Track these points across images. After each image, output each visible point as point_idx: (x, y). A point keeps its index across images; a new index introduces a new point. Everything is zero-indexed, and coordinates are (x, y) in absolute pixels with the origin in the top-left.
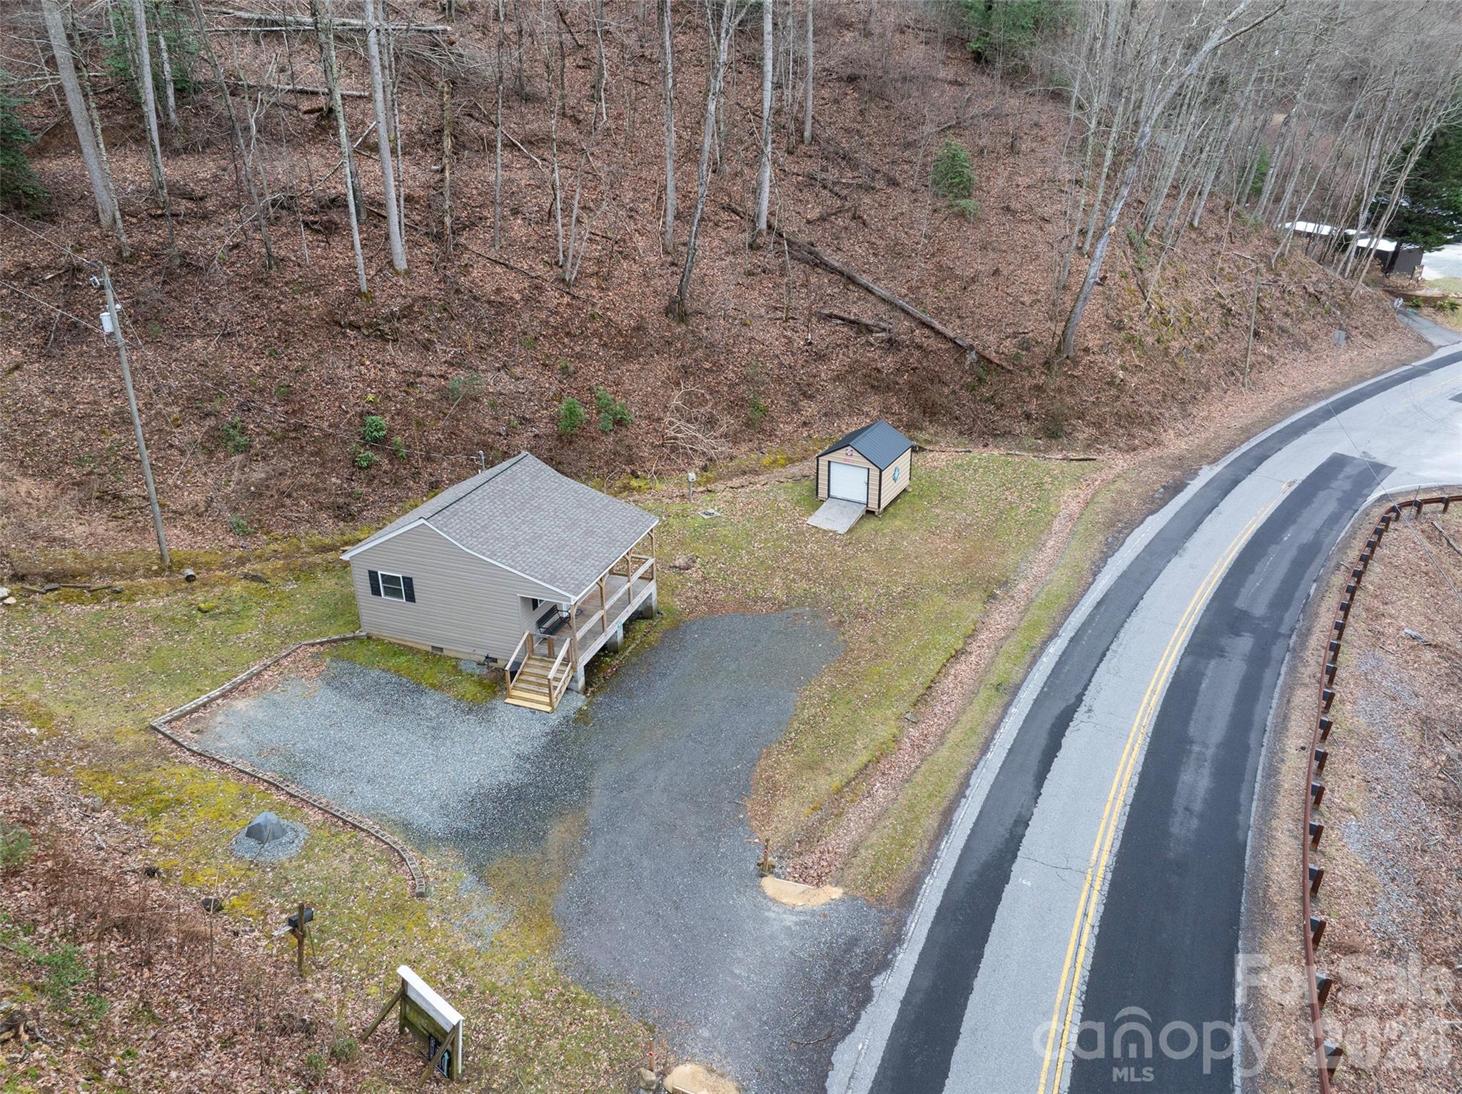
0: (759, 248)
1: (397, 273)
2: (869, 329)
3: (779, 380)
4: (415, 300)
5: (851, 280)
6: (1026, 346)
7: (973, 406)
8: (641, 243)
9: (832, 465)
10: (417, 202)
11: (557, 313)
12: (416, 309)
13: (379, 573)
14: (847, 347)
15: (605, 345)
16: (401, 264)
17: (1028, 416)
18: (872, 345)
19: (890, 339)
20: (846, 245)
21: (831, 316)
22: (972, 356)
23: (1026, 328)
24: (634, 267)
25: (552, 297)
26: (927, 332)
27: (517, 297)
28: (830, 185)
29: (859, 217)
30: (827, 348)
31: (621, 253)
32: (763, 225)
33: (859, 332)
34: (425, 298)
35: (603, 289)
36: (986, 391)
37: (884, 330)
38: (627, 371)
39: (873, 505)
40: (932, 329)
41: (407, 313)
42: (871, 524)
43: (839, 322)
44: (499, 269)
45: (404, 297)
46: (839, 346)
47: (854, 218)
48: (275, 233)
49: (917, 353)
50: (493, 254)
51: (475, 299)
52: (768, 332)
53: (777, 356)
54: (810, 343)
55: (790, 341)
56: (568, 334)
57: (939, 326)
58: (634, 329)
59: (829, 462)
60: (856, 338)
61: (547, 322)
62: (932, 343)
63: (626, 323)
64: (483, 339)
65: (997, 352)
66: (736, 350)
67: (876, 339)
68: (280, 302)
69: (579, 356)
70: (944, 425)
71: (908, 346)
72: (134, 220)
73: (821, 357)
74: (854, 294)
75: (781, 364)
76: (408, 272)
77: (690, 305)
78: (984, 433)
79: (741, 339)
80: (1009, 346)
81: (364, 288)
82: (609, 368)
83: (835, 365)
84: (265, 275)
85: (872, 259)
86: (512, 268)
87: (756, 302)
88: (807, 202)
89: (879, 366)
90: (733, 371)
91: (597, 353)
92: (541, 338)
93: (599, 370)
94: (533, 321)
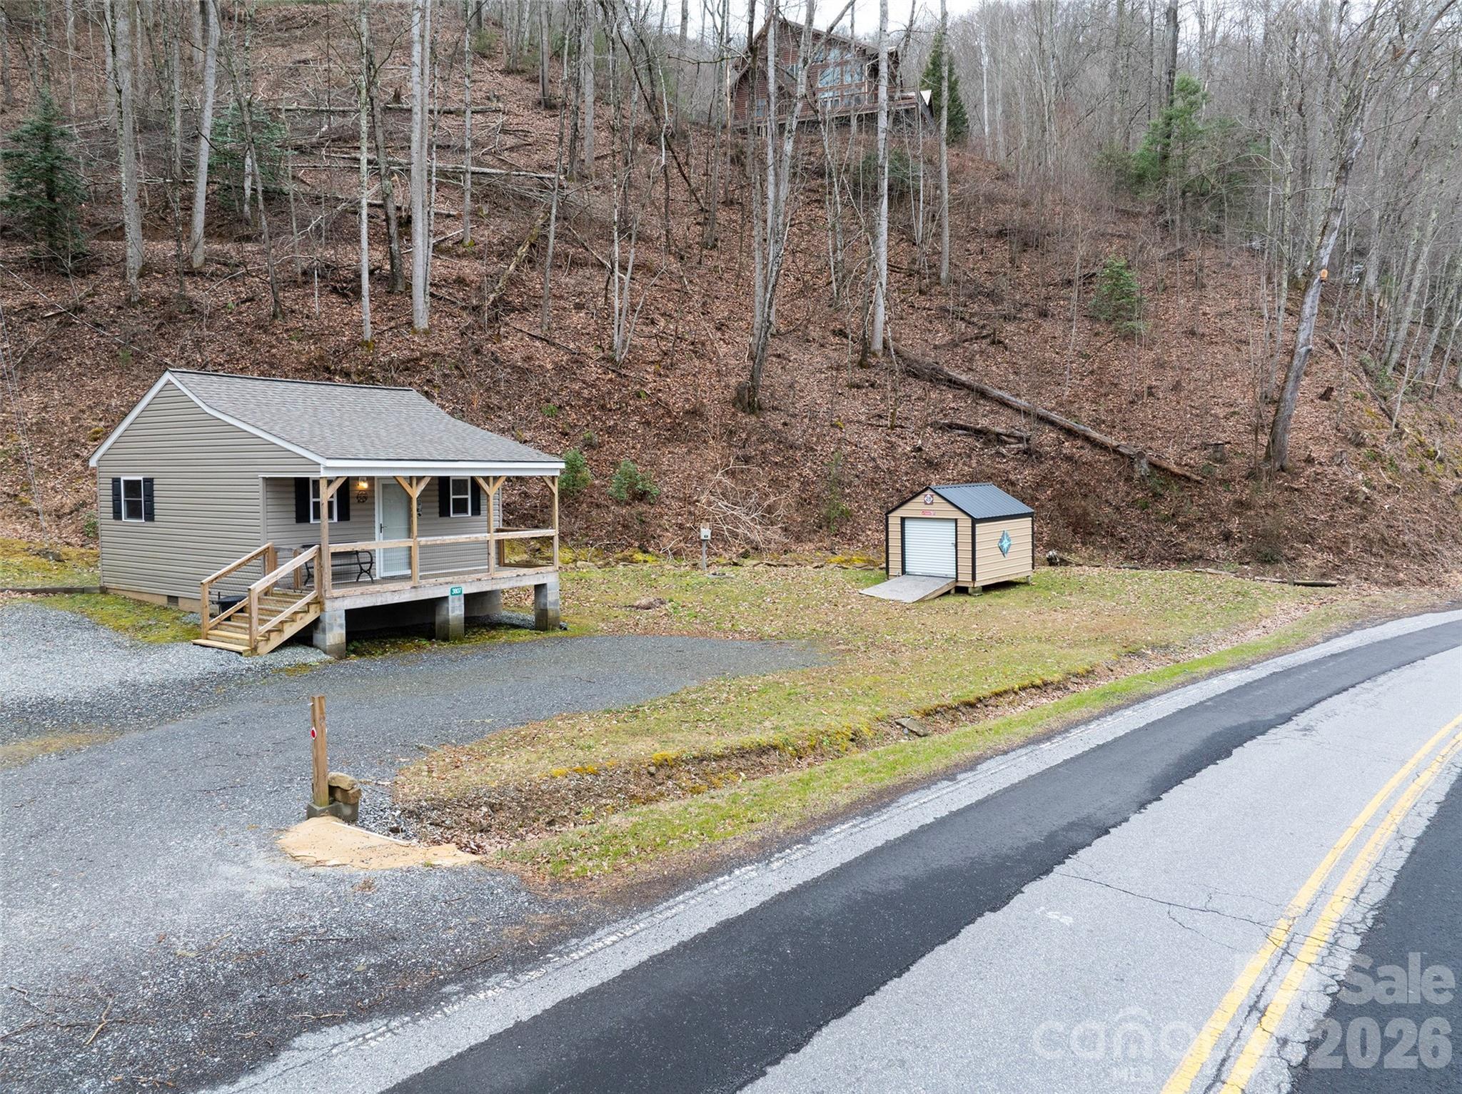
0: (869, 366)
1: (415, 332)
2: (999, 439)
3: (873, 484)
4: (423, 355)
5: (983, 394)
6: (1219, 453)
7: (1145, 526)
8: (723, 349)
9: (907, 523)
11: (593, 386)
12: (423, 363)
13: (123, 479)
14: (970, 456)
15: (648, 423)
16: (422, 322)
17: (1227, 537)
18: (1004, 456)
19: (1029, 449)
20: (979, 363)
21: (951, 427)
22: (1142, 468)
23: (1218, 439)
24: (709, 366)
25: (593, 371)
26: (1079, 443)
27: (549, 366)
28: (967, 317)
29: (1000, 342)
30: (943, 455)
31: (695, 352)
32: (878, 345)
33: (987, 443)
34: (436, 354)
35: (660, 375)
36: (1164, 509)
37: (1020, 440)
38: (669, 453)
39: (965, 579)
40: (1087, 439)
42: (961, 599)
43: (960, 432)
44: (537, 343)
45: (413, 351)
46: (959, 455)
47: (993, 343)
48: (296, 293)
49: (1065, 466)
50: (537, 332)
51: (496, 360)
52: (866, 436)
53: (874, 459)
54: (920, 449)
55: (892, 446)
56: (603, 407)
57: (1095, 434)
58: (687, 412)
59: (903, 519)
60: (982, 449)
61: (579, 393)
62: (1087, 454)
63: (678, 404)
64: (495, 400)
65: (1178, 464)
66: (819, 448)
67: (1009, 451)
69: (610, 431)
70: (1103, 548)
71: (1053, 458)
73: (933, 465)
74: (986, 406)
75: (877, 468)
76: (426, 332)
77: (763, 396)
78: (1163, 558)
79: (827, 438)
80: (1196, 458)
81: (370, 338)
82: (645, 447)
83: (951, 473)
85: (1011, 377)
86: (554, 344)
87: (856, 407)
88: (937, 332)
89: (1012, 477)
90: (810, 468)
91: (635, 431)
92: (567, 408)
93: (633, 448)
94: (562, 390)
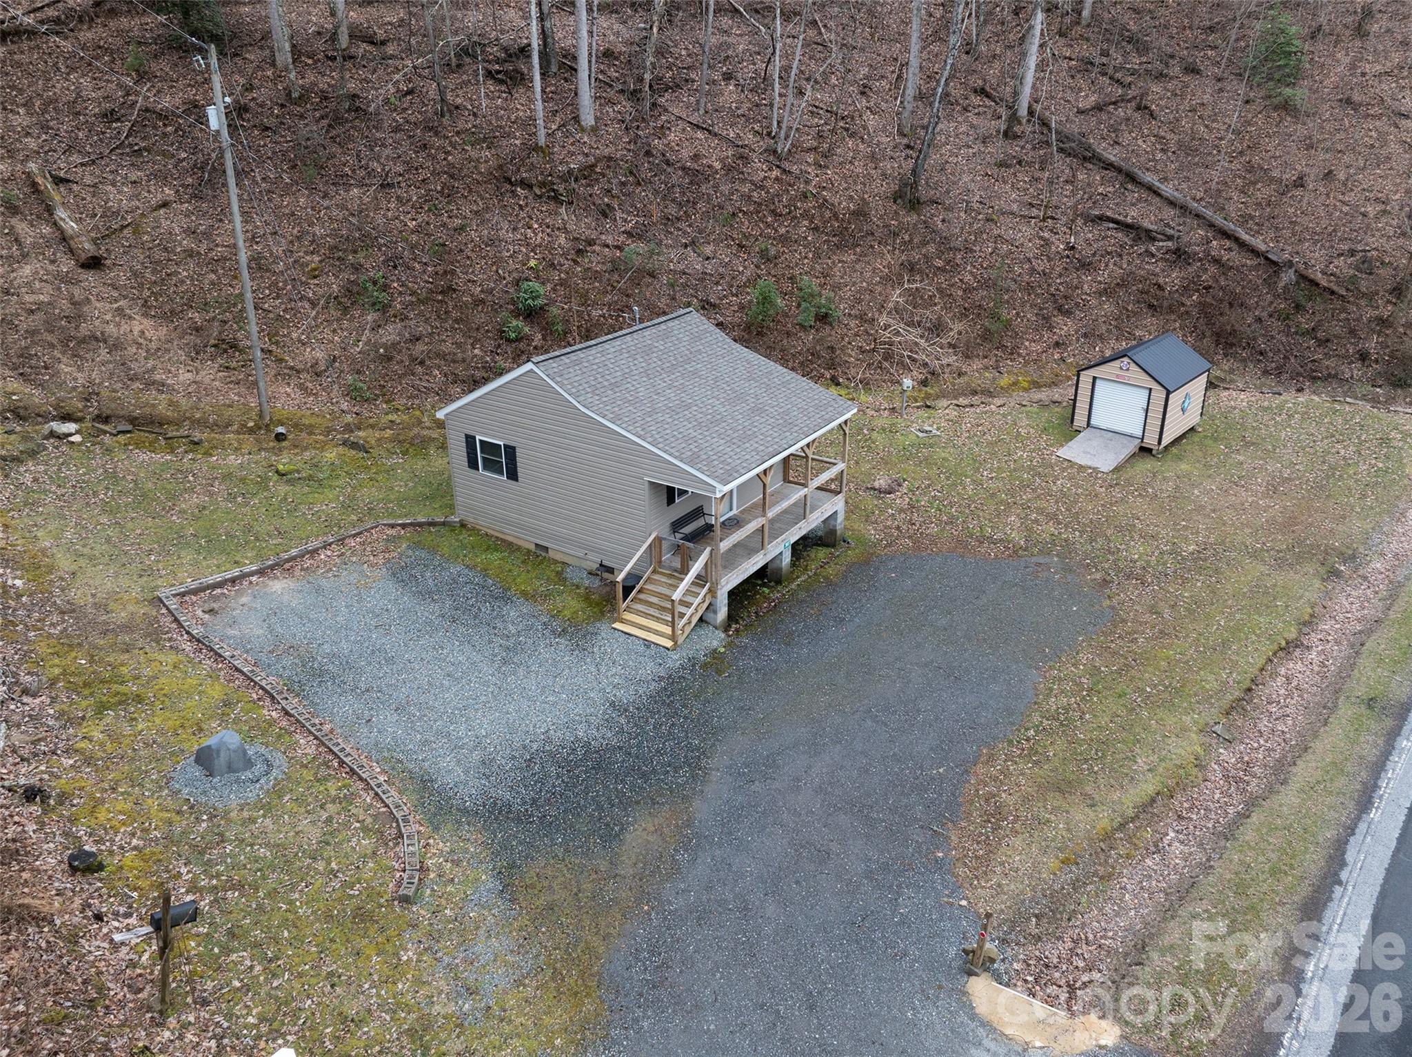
0: (1016, 137)
1: (583, 130)
2: (1150, 236)
3: (1029, 288)
4: (598, 160)
5: (1132, 178)
6: (1367, 266)
7: (1284, 339)
8: (872, 121)
9: (1098, 382)
10: (617, 58)
11: (762, 187)
12: (598, 170)
13: (478, 438)
14: (1120, 256)
15: (816, 229)
16: (588, 119)
17: (1363, 357)
18: (1153, 256)
19: (1178, 249)
20: (1126, 138)
21: (1101, 218)
22: (1288, 277)
23: (1367, 244)
24: (861, 147)
25: (759, 168)
26: (1228, 243)
27: (717, 165)
28: (1110, 71)
29: (1146, 108)
30: (1094, 255)
31: (847, 130)
32: (1023, 112)
33: (1138, 239)
34: (610, 159)
35: (820, 166)
36: (1305, 322)
37: (1170, 238)
38: (840, 261)
39: (1151, 441)
40: (1236, 239)
41: (587, 173)
42: (1147, 464)
43: (1111, 225)
44: (700, 135)
45: (587, 155)
46: (1109, 253)
47: (1139, 108)
48: (452, 81)
49: (1213, 269)
50: (695, 118)
51: (668, 163)
52: (1020, 231)
53: (1029, 260)
54: (1073, 248)
55: (1047, 243)
56: (773, 213)
57: (1245, 236)
58: (853, 213)
59: (1095, 378)
60: (1132, 246)
61: (750, 197)
62: (1235, 257)
63: (845, 205)
64: (672, 210)
65: (1324, 273)
66: (978, 248)
67: (1158, 249)
68: (448, 153)
69: (784, 239)
70: (1244, 360)
71: (1200, 260)
72: (310, 61)
73: (1085, 266)
74: (1134, 194)
75: (1033, 270)
76: (594, 129)
77: (924, 193)
78: (1299, 374)
79: (985, 236)
80: (1342, 266)
81: (542, 141)
82: (817, 256)
83: (1103, 276)
84: (436, 124)
85: (1159, 156)
86: (716, 135)
87: (1009, 196)
88: (1080, 90)
89: (1161, 280)
90: (971, 273)
91: (806, 238)
92: (740, 215)
93: (806, 257)
94: (733, 194)
